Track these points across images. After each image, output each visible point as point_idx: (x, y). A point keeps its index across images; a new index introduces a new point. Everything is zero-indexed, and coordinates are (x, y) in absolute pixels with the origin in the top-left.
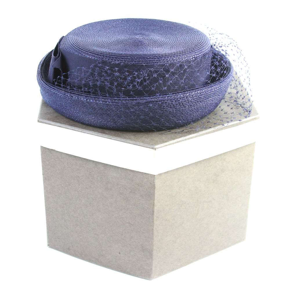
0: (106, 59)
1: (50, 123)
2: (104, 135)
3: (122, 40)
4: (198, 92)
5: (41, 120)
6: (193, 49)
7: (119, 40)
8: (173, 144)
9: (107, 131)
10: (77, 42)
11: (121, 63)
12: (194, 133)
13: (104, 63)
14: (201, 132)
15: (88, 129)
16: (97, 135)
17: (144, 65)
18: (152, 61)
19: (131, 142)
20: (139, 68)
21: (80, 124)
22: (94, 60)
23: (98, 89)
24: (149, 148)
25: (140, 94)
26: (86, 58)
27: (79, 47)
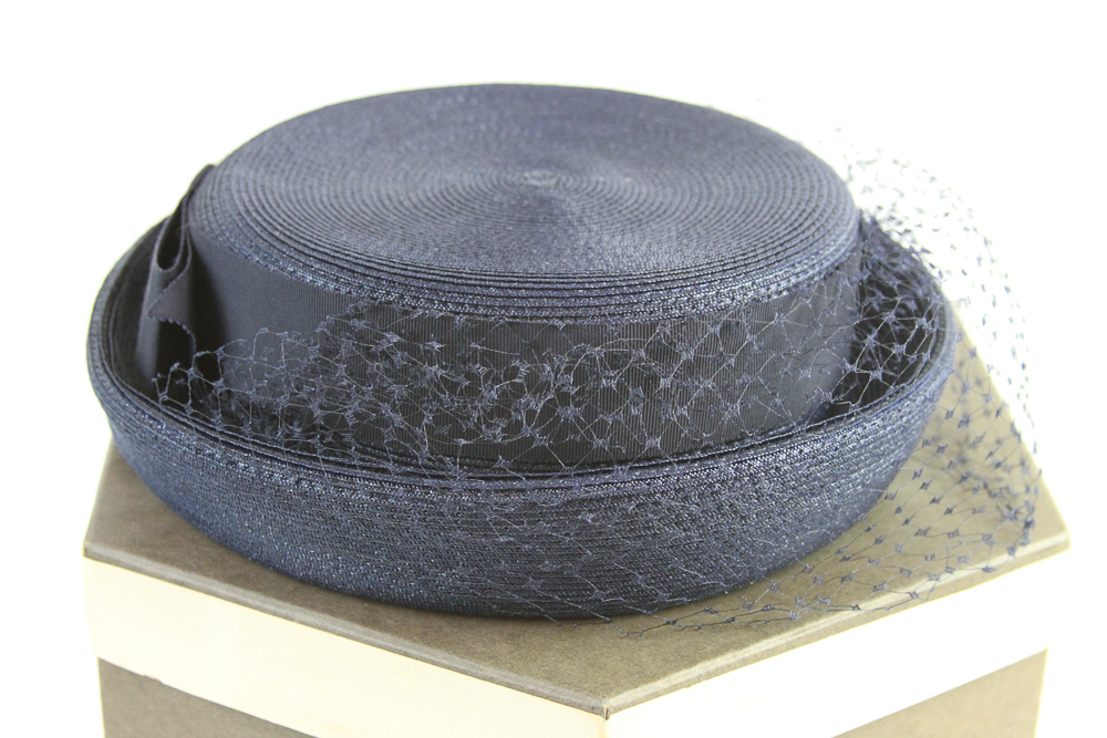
0: (388, 293)
1: (138, 565)
2: (378, 633)
3: (463, 193)
4: (801, 451)
5: (98, 549)
6: (779, 249)
7: (451, 190)
8: (688, 684)
9: (391, 616)
10: (264, 202)
11: (458, 313)
12: (781, 631)
13: (379, 311)
14: (815, 623)
15: (304, 604)
16: (345, 631)
17: (561, 324)
18: (596, 307)
19: (495, 676)
20: (537, 342)
21: (271, 576)
22: (336, 295)
23: (348, 438)
24: (579, 707)
25: (539, 464)
26: (301, 283)
27: (269, 228)
